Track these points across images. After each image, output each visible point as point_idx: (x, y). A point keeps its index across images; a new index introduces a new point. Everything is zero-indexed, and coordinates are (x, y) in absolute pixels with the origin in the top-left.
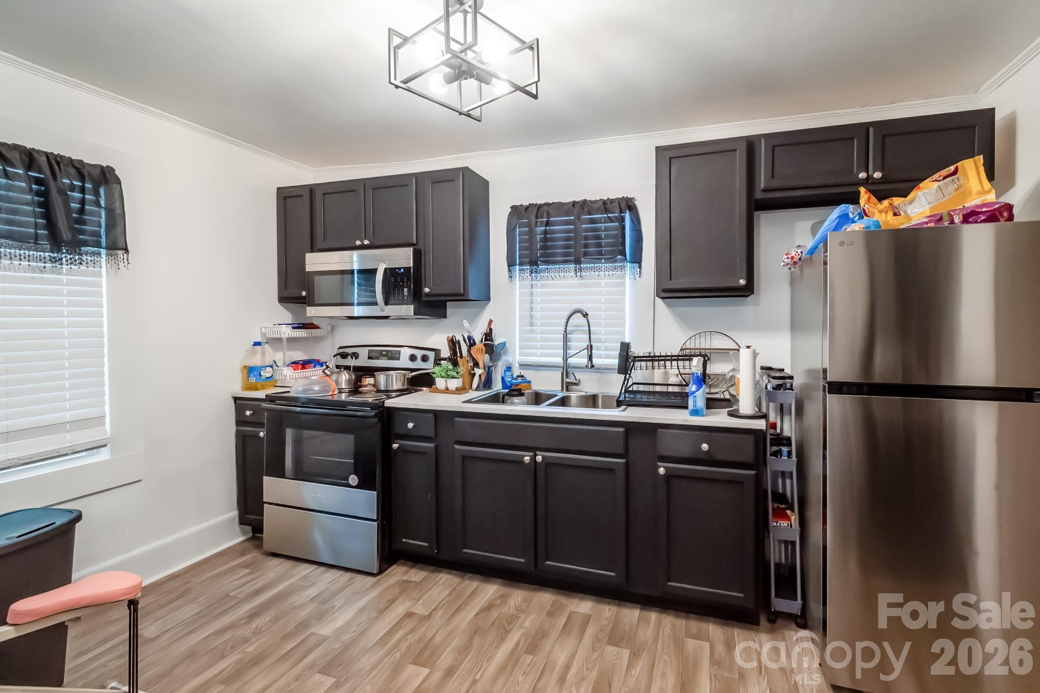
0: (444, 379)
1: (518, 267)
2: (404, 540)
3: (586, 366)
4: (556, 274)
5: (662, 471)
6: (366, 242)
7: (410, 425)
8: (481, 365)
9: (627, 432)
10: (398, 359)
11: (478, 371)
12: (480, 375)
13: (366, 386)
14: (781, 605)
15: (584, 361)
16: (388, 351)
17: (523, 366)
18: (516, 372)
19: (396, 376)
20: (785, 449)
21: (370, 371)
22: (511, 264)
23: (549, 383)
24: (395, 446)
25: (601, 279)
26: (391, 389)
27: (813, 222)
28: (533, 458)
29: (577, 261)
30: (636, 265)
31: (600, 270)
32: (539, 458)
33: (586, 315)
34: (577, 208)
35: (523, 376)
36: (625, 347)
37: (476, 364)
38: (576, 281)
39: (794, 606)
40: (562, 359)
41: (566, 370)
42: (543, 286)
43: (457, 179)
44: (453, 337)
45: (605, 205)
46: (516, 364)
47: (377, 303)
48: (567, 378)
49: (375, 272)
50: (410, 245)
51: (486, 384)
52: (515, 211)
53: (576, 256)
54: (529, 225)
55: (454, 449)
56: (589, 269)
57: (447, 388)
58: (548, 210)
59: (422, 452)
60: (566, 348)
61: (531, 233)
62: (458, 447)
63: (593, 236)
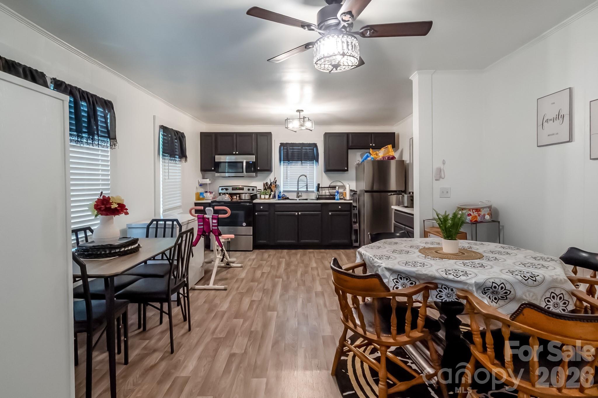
0: (264, 195)
1: (282, 162)
2: (258, 242)
3: (306, 190)
4: (296, 164)
5: (330, 214)
6: (237, 153)
7: (262, 207)
8: (274, 191)
9: (322, 206)
10: (243, 190)
11: (273, 193)
13: (234, 199)
14: (355, 244)
16: (239, 188)
17: (284, 191)
18: (282, 194)
19: (247, 195)
20: (356, 208)
21: (236, 194)
22: (280, 161)
23: (293, 196)
24: (256, 214)
25: (307, 166)
26: (246, 199)
27: (361, 153)
28: (298, 214)
29: (302, 161)
30: (317, 162)
31: (307, 163)
33: (306, 176)
34: (301, 145)
35: (284, 194)
36: (319, 185)
37: (272, 191)
38: (300, 166)
39: (358, 244)
40: (297, 189)
41: (298, 192)
42: (290, 167)
43: (268, 135)
44: (267, 183)
45: (309, 145)
46: (282, 191)
47: (243, 172)
48: (299, 194)
49: (242, 162)
50: (253, 154)
51: (274, 197)
52: (282, 144)
53: (301, 159)
54: (287, 149)
55: (274, 213)
56: (304, 163)
57: (265, 198)
58: (293, 145)
59: (265, 215)
60: (298, 186)
61: (287, 152)
62: (276, 213)
63: (306, 153)
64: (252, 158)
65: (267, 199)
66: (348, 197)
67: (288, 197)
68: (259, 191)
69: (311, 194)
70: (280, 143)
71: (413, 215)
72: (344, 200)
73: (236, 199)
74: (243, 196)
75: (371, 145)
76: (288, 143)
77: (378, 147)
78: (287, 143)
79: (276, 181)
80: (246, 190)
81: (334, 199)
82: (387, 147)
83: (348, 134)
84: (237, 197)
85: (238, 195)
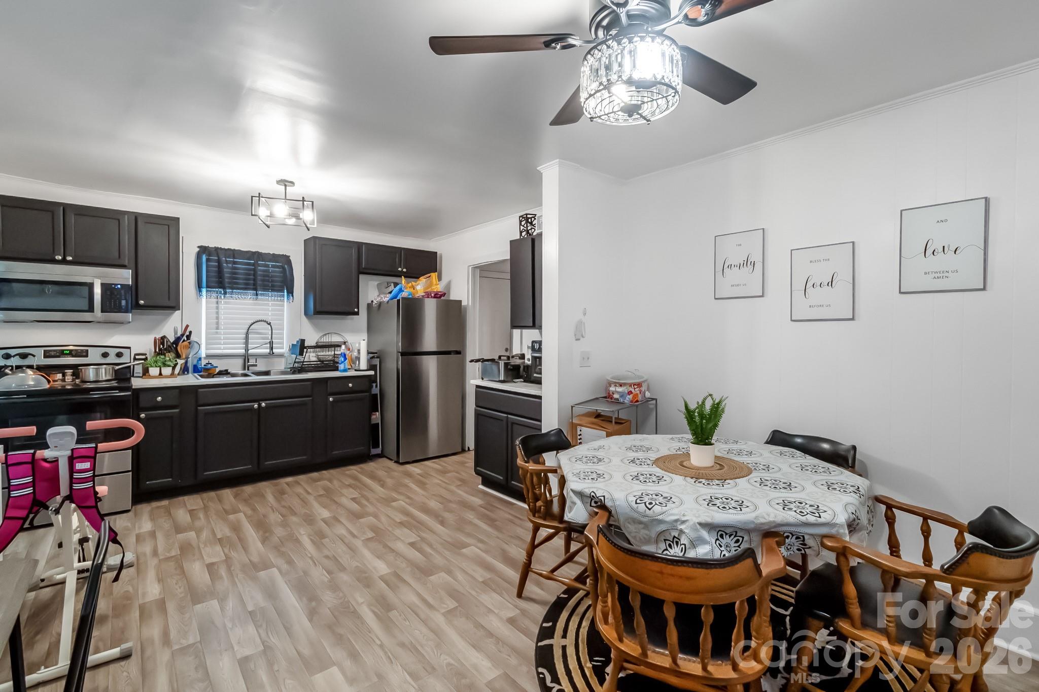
0: (157, 368)
1: (204, 290)
2: (147, 483)
3: (269, 353)
4: (239, 296)
5: (331, 399)
6: (69, 258)
7: (159, 399)
8: (184, 357)
9: (312, 384)
10: (87, 356)
11: (181, 362)
12: (181, 364)
13: (57, 381)
14: (374, 451)
15: (268, 351)
16: (70, 351)
17: (208, 356)
18: (204, 362)
19: (106, 369)
20: (375, 384)
21: (61, 368)
22: (199, 286)
23: (235, 366)
24: (142, 416)
25: (269, 301)
26: (101, 379)
27: (378, 282)
28: (260, 405)
29: (255, 289)
30: (290, 294)
31: (267, 295)
32: (263, 404)
33: (269, 324)
34: (256, 256)
35: (211, 364)
37: (178, 356)
38: (251, 301)
39: (378, 451)
40: (244, 350)
41: (246, 358)
42: (225, 303)
43: (171, 224)
44: (163, 338)
45: (275, 257)
46: (203, 355)
47: (91, 309)
48: (248, 362)
49: (91, 286)
50: (123, 266)
51: (185, 370)
52: (203, 250)
53: (254, 284)
54: (219, 261)
55: (197, 409)
56: (262, 295)
57: (160, 374)
58: (233, 253)
59: (169, 417)
60: (247, 343)
61: (220, 266)
62: (199, 408)
63: (266, 275)
64: (124, 276)
65: (167, 377)
66: (363, 364)
67: (227, 370)
68: (137, 357)
69: (276, 360)
70: (199, 247)
71: (540, 397)
72: (356, 370)
73: (63, 380)
74: (90, 374)
75: (400, 269)
76: (221, 249)
77: (413, 275)
78: (217, 249)
79: (190, 332)
80: (94, 356)
81: (336, 369)
82: (430, 277)
83: (359, 245)
84: (64, 375)
85: (69, 372)
